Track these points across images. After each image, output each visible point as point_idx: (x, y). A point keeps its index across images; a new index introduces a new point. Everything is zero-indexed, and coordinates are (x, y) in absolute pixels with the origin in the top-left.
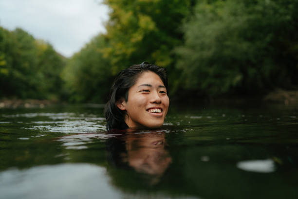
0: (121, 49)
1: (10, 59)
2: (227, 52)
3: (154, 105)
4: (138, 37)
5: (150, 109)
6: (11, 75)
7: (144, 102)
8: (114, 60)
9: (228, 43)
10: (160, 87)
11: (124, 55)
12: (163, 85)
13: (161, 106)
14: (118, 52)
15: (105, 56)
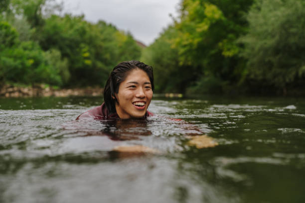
0: (187, 40)
1: (93, 50)
2: (292, 40)
3: (139, 100)
4: (204, 27)
5: (135, 102)
6: (94, 65)
7: (131, 96)
8: (182, 50)
9: (293, 30)
10: (146, 83)
11: (191, 45)
12: (149, 81)
13: (145, 100)
14: (185, 43)
15: (173, 46)
